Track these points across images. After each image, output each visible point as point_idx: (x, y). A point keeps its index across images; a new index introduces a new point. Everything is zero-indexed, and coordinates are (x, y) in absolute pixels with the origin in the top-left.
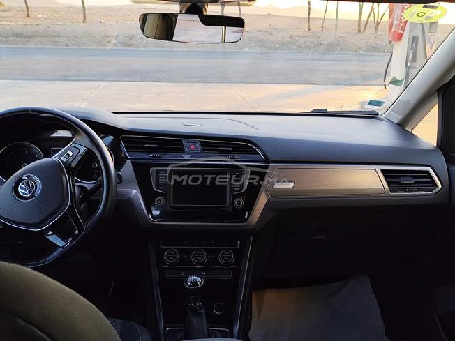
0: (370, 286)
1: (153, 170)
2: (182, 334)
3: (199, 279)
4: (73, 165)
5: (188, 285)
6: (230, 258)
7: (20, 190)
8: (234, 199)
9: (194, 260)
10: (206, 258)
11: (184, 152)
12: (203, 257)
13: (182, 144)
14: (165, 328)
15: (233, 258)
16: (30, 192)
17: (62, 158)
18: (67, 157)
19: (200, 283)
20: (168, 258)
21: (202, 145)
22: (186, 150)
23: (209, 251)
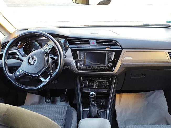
0: (163, 94)
1: (78, 52)
2: (88, 112)
3: (94, 93)
4: (48, 52)
5: (90, 95)
6: (107, 85)
7: (30, 62)
8: (108, 63)
9: (93, 85)
10: (98, 84)
11: (90, 45)
12: (97, 84)
13: (89, 42)
14: (83, 109)
15: (108, 85)
16: (33, 62)
17: (45, 50)
18: (46, 49)
19: (95, 95)
20: (84, 84)
21: (97, 42)
22: (91, 44)
23: (99, 82)
